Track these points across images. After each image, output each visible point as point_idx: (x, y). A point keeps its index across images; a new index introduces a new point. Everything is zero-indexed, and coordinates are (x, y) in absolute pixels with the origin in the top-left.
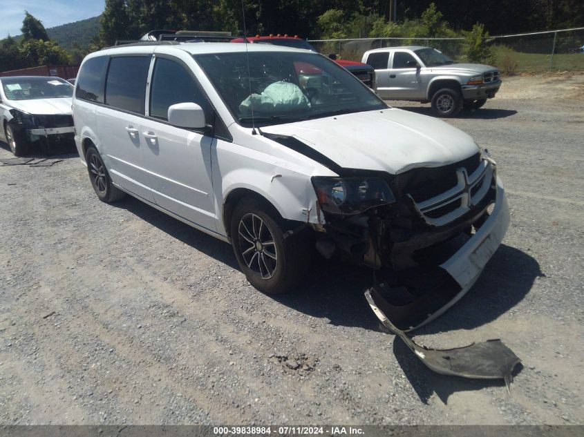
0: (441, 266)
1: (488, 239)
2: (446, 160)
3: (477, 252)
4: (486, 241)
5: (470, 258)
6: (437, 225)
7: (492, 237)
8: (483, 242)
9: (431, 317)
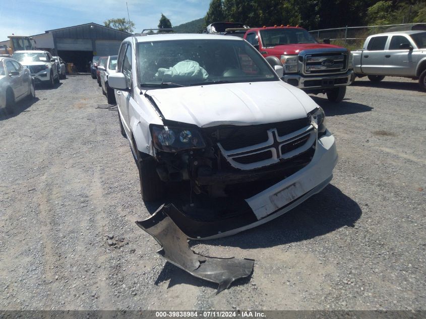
0: (246, 200)
1: (293, 186)
2: (253, 121)
3: (279, 195)
4: (291, 188)
5: (270, 198)
6: (242, 169)
7: (297, 185)
8: (287, 188)
9: (220, 235)
